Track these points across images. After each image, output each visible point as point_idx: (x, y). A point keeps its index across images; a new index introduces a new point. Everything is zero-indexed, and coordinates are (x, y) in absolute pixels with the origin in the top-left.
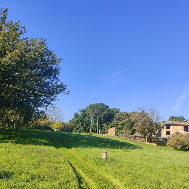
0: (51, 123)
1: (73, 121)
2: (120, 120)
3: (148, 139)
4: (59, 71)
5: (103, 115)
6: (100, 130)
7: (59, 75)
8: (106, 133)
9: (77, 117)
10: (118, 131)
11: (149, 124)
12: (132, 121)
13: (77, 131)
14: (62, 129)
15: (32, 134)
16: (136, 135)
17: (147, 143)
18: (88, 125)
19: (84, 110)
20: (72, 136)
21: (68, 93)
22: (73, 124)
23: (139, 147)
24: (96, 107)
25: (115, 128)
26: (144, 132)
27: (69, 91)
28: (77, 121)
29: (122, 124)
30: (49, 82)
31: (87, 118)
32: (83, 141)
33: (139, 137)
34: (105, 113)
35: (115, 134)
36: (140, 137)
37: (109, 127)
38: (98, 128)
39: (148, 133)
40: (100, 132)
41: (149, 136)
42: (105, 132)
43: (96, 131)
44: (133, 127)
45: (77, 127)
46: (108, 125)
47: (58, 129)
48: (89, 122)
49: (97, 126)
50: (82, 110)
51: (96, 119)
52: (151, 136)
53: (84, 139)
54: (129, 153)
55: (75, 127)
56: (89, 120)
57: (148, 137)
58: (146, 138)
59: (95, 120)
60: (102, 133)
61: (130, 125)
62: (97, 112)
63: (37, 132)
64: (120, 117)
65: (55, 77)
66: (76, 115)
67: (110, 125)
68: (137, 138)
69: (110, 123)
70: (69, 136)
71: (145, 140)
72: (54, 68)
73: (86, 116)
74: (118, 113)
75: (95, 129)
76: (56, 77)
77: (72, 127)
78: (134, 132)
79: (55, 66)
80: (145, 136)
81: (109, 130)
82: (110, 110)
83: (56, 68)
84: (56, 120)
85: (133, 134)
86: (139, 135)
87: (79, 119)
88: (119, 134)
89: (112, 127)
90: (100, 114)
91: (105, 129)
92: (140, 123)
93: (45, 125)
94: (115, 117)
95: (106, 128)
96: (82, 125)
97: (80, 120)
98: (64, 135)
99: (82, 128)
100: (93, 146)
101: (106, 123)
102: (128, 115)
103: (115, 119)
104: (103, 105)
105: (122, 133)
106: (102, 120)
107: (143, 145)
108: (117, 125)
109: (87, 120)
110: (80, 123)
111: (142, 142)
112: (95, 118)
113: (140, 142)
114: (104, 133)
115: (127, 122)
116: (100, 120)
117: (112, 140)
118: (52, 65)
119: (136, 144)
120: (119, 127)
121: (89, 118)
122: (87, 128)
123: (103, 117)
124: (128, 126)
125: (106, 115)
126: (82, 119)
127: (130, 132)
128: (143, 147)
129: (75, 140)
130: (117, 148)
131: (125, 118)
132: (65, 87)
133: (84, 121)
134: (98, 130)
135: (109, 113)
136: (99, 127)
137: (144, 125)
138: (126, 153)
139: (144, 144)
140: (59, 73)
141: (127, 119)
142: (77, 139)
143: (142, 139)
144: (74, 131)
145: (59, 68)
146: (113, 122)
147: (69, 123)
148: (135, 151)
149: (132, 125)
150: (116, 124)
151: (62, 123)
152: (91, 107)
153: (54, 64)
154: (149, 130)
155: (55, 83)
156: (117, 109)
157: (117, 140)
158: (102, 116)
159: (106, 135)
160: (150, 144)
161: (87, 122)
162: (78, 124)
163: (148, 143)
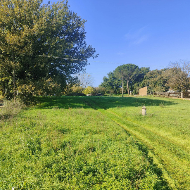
0: (83, 89)
1: (102, 85)
2: (151, 79)
3: (183, 95)
4: (85, 34)
5: (133, 76)
6: (131, 91)
7: (85, 39)
8: (138, 93)
9: (106, 81)
10: (150, 90)
11: (184, 79)
12: (164, 78)
13: (108, 95)
14: (94, 94)
15: (69, 100)
16: (169, 91)
17: (182, 98)
18: (118, 87)
19: (112, 73)
20: (106, 98)
21: (97, 56)
22: (103, 88)
23: (175, 103)
24: (125, 69)
25: (146, 88)
26: (178, 88)
27: (98, 54)
28: (107, 85)
29: (154, 83)
30: (77, 47)
31: (116, 81)
32: (117, 102)
33: (173, 93)
34: (135, 73)
35: (146, 93)
36: (175, 93)
37: (140, 87)
38: (128, 89)
39: (183, 88)
40: (131, 93)
41: (184, 91)
42: (136, 92)
43: (127, 93)
44: (166, 85)
45: (108, 90)
46: (138, 85)
47: (90, 94)
48: (119, 84)
49: (128, 88)
50: (110, 73)
51: (126, 80)
52: (187, 91)
53: (117, 100)
54: (167, 108)
55: (106, 91)
56: (119, 83)
57: (183, 93)
58: (181, 93)
59: (125, 82)
60: (133, 94)
61: (163, 82)
62: (126, 73)
63: (73, 98)
64: (151, 75)
65: (81, 42)
66: (105, 79)
67: (141, 85)
68: (171, 95)
69: (141, 83)
70: (103, 99)
71: (180, 96)
72: (79, 32)
73: (115, 79)
74: (149, 72)
75: (126, 91)
76: (83, 41)
77: (103, 91)
78: (167, 89)
79: (80, 29)
80: (180, 91)
81: (140, 90)
82: (140, 70)
83: (82, 31)
84: (87, 86)
85: (166, 91)
86: (174, 92)
87: (108, 82)
88: (151, 93)
89: (144, 86)
90: (130, 75)
91: (136, 90)
92: (174, 78)
93: (77, 92)
94: (145, 76)
95: (136, 88)
96: (112, 88)
97: (110, 84)
98: (98, 98)
99: (112, 91)
100: (128, 105)
101: (136, 84)
102: (159, 73)
103: (146, 78)
104: (132, 65)
105: (155, 92)
106: (132, 81)
107: (178, 101)
108: (149, 84)
109: (117, 83)
110: (110, 87)
111: (177, 98)
112: (124, 79)
113: (175, 98)
114: (136, 94)
115: (159, 80)
116: (130, 81)
117: (145, 99)
118: (77, 29)
119: (171, 101)
120: (150, 86)
121: (118, 80)
122: (117, 90)
123: (133, 78)
124: (160, 83)
125: (135, 75)
126: (111, 82)
127: (163, 90)
128: (179, 103)
129: (109, 102)
130: (152, 106)
131: (156, 76)
132: (94, 51)
133: (114, 84)
134: (129, 91)
135: (139, 72)
136: (130, 88)
137: (179, 80)
138: (163, 109)
139: (180, 100)
140: (85, 36)
141: (159, 77)
142: (111, 101)
143: (177, 95)
144: (105, 94)
145: (85, 31)
146: (143, 81)
147: (100, 87)
148: (172, 107)
149: (165, 82)
150: (147, 83)
151: (93, 88)
152: (119, 69)
153: (78, 27)
154: (184, 85)
155: (83, 48)
156: (147, 68)
157: (150, 98)
158: (131, 77)
159: (138, 95)
160: (186, 99)
161: (117, 85)
162: (108, 88)
163: (184, 99)
